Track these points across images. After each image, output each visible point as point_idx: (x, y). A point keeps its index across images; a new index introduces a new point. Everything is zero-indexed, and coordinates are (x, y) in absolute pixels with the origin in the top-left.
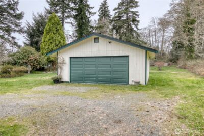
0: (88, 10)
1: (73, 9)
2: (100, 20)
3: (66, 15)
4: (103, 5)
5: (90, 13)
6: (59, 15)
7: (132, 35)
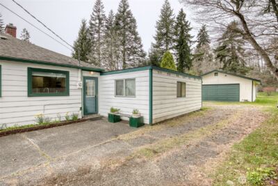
0: (189, 40)
1: (174, 41)
2: (199, 46)
3: (169, 46)
4: (202, 31)
5: (191, 42)
6: (163, 47)
7: (238, 62)
